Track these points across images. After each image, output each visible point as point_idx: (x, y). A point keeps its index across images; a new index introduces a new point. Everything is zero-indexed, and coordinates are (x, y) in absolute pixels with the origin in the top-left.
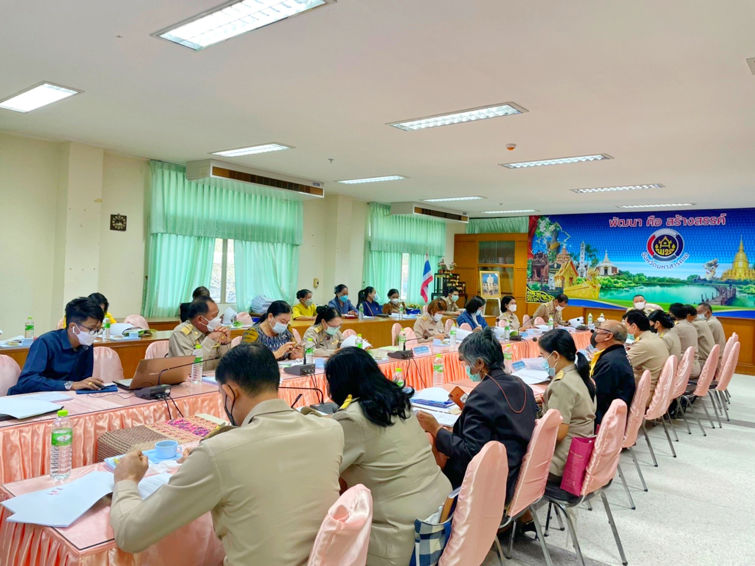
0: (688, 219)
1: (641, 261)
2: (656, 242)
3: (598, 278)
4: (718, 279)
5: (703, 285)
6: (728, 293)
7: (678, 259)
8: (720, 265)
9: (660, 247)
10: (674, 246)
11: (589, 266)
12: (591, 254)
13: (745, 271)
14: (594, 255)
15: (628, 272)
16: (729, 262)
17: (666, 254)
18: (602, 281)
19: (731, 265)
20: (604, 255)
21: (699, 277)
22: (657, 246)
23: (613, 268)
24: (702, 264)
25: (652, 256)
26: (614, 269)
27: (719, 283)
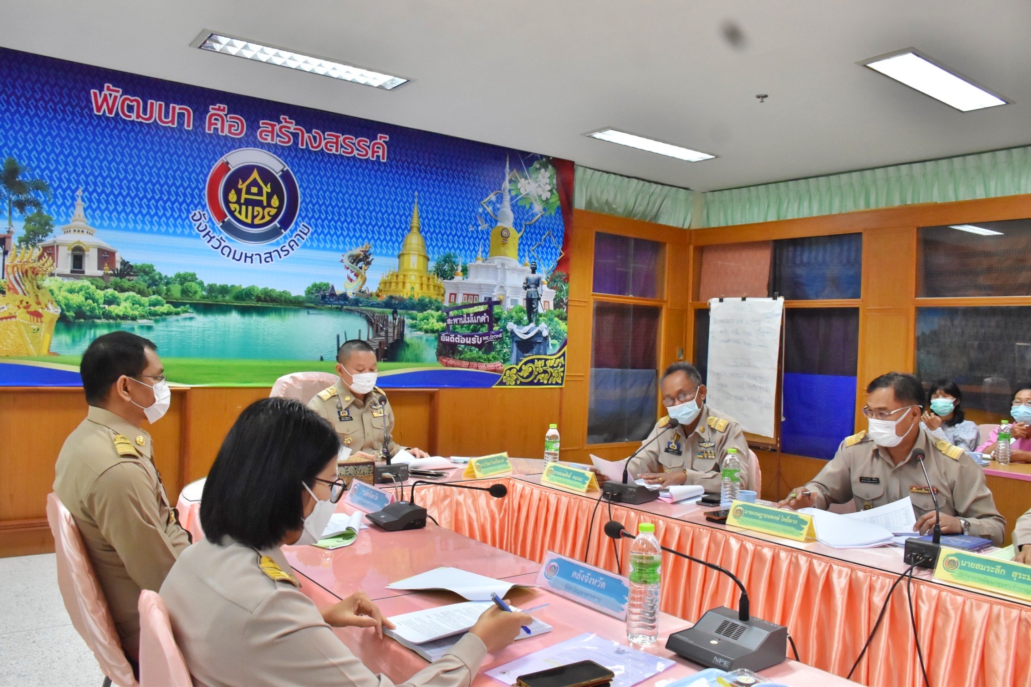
0: (309, 131)
1: (190, 235)
2: (231, 185)
3: (48, 283)
4: (371, 295)
5: (340, 310)
6: (391, 330)
7: (285, 237)
8: (376, 260)
9: (242, 201)
10: (275, 202)
11: (14, 241)
12: (23, 197)
13: (421, 277)
14: (37, 204)
15: (151, 267)
16: (393, 255)
17: (257, 221)
18: (62, 296)
19: (396, 261)
20: (73, 205)
21: (333, 288)
22: (233, 197)
23: (101, 251)
24: (338, 256)
25: (218, 225)
26: (106, 257)
27: (373, 306)
